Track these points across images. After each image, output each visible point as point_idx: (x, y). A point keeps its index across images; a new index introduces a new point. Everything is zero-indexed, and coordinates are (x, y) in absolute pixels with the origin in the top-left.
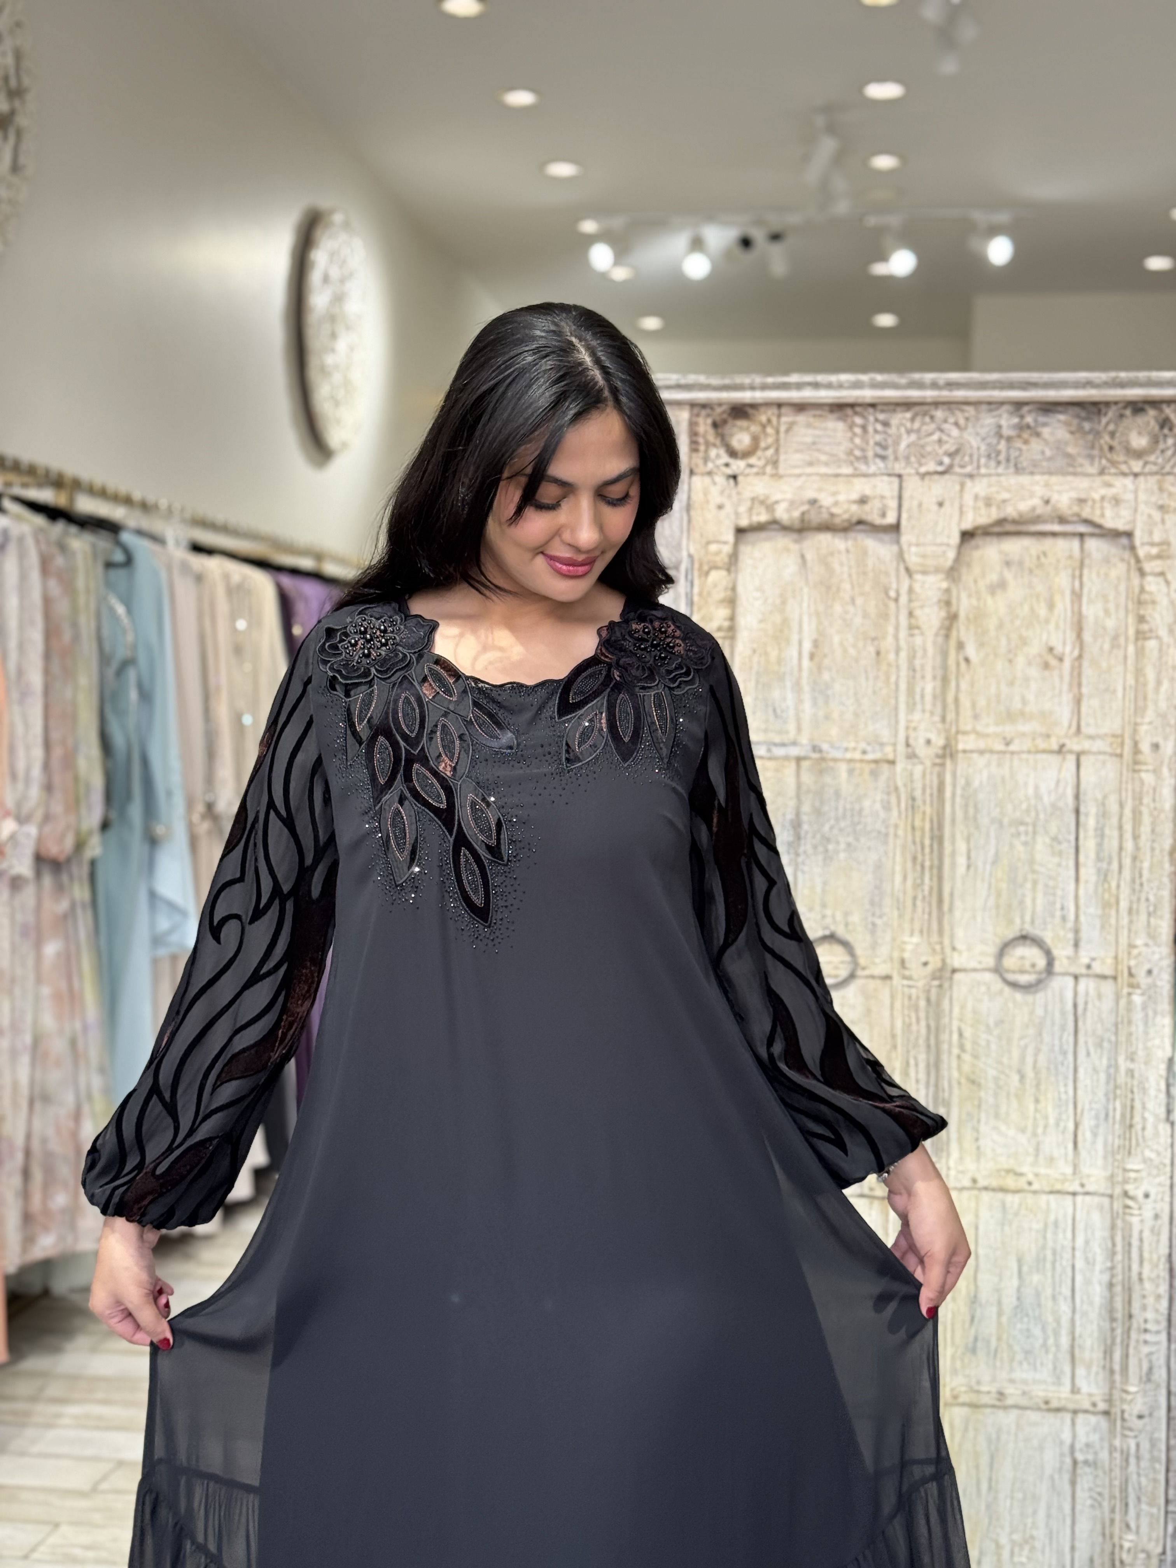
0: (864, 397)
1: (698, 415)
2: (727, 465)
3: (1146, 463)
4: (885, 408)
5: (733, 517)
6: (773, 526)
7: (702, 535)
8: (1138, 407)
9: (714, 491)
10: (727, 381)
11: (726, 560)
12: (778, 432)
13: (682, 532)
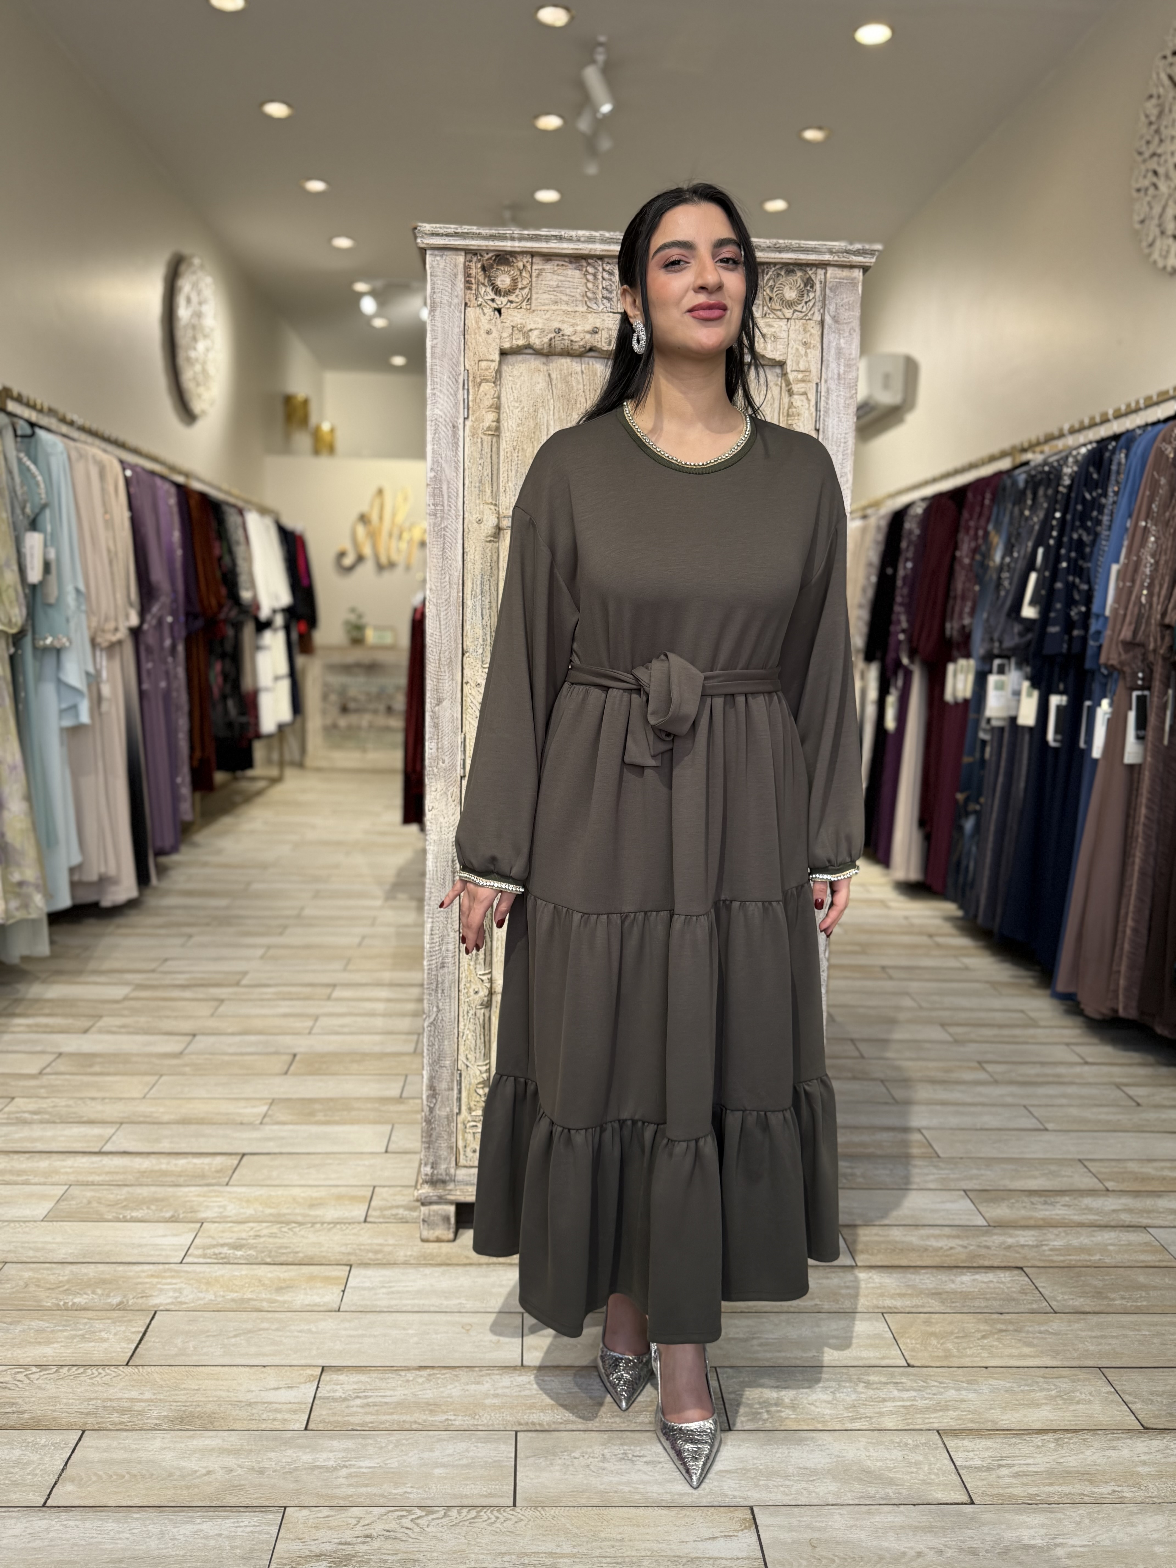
0: (595, 250)
1: (470, 261)
2: (493, 300)
3: (795, 311)
4: (610, 261)
5: (498, 340)
6: (526, 350)
7: (475, 354)
8: (790, 268)
9: (484, 320)
10: (493, 232)
11: (494, 374)
12: (531, 276)
13: (459, 350)
